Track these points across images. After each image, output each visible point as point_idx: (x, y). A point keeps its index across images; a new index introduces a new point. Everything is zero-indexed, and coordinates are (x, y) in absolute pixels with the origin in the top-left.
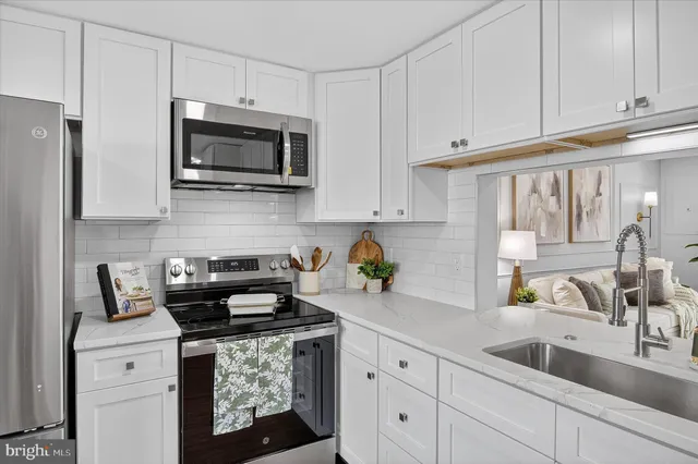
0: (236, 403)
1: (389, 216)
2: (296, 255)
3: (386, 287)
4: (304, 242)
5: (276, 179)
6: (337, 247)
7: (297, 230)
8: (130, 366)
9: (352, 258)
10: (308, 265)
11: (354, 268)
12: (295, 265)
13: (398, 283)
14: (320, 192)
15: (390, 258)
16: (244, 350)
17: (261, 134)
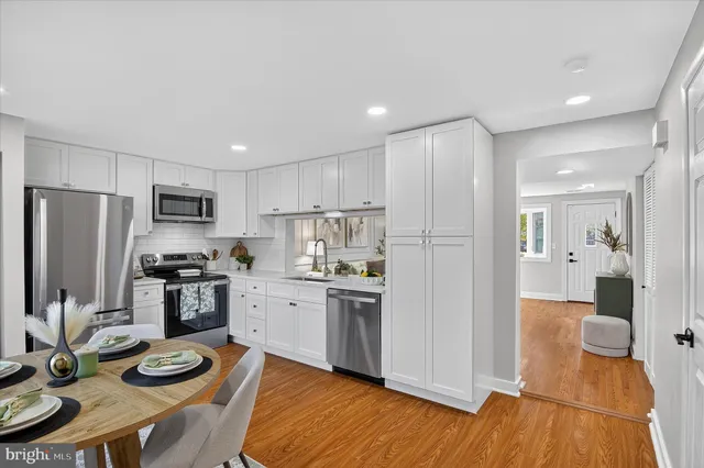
0: (191, 307)
1: (250, 235)
2: (205, 252)
3: (249, 268)
4: (208, 247)
5: (198, 219)
6: (225, 250)
7: (205, 242)
8: (147, 293)
9: (232, 255)
10: (211, 258)
11: (234, 259)
12: (205, 257)
13: (255, 265)
14: (218, 224)
15: (251, 253)
16: (193, 287)
17: (192, 199)
